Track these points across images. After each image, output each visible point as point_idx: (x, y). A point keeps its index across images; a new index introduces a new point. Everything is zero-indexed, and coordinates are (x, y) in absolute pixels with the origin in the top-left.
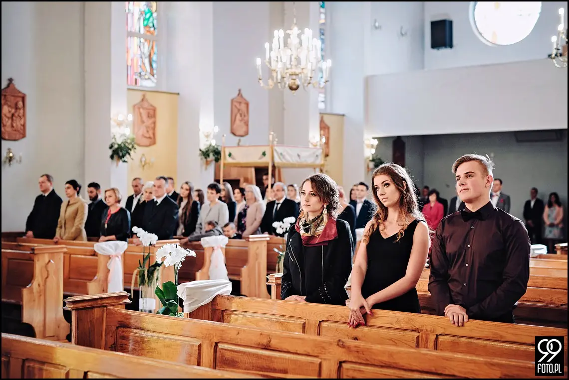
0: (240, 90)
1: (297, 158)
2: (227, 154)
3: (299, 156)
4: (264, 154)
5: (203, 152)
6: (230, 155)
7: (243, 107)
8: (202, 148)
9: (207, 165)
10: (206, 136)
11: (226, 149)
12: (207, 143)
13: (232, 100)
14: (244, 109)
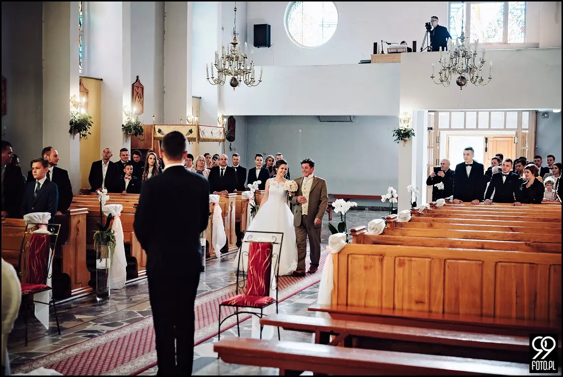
2: (157, 130)
3: (212, 134)
4: (191, 131)
6: (160, 131)
7: (140, 90)
8: (125, 124)
9: (127, 137)
10: (127, 115)
11: (156, 126)
12: (128, 120)
13: (133, 85)
14: (140, 92)
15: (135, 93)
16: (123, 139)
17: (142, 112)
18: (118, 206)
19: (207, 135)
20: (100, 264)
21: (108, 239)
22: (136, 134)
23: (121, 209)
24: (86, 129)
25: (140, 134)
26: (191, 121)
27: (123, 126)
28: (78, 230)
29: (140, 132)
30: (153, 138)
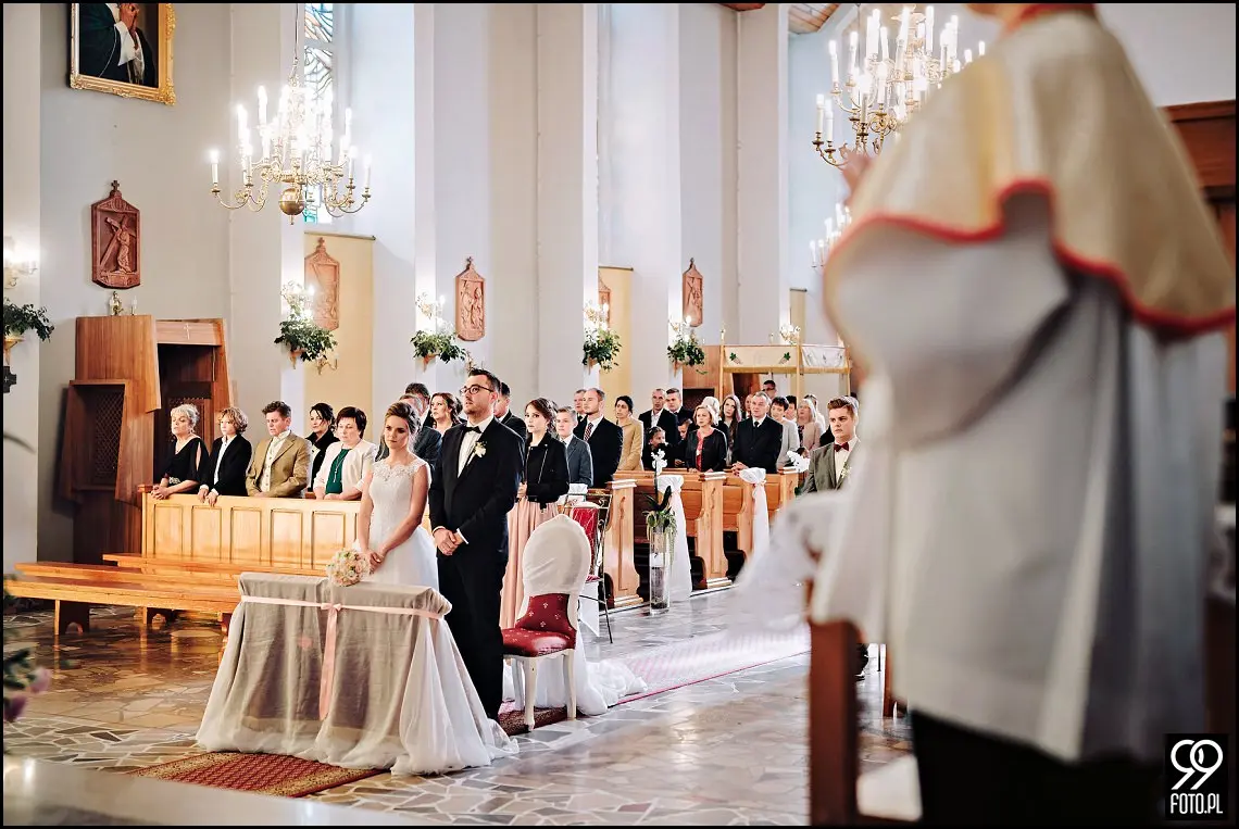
0: (692, 261)
1: (823, 361)
2: (728, 355)
3: (824, 358)
4: (787, 356)
5: (672, 351)
6: (733, 357)
7: (696, 284)
8: (672, 347)
9: (676, 368)
10: (675, 329)
11: (726, 349)
12: (679, 338)
13: (684, 275)
14: (697, 287)
15: (688, 289)
16: (670, 371)
17: (700, 322)
18: (678, 477)
19: (817, 363)
20: (655, 560)
21: (667, 523)
22: (692, 363)
23: (681, 482)
24: (609, 358)
25: (699, 363)
26: (789, 334)
27: (669, 348)
28: (622, 510)
29: (698, 360)
30: (722, 370)
